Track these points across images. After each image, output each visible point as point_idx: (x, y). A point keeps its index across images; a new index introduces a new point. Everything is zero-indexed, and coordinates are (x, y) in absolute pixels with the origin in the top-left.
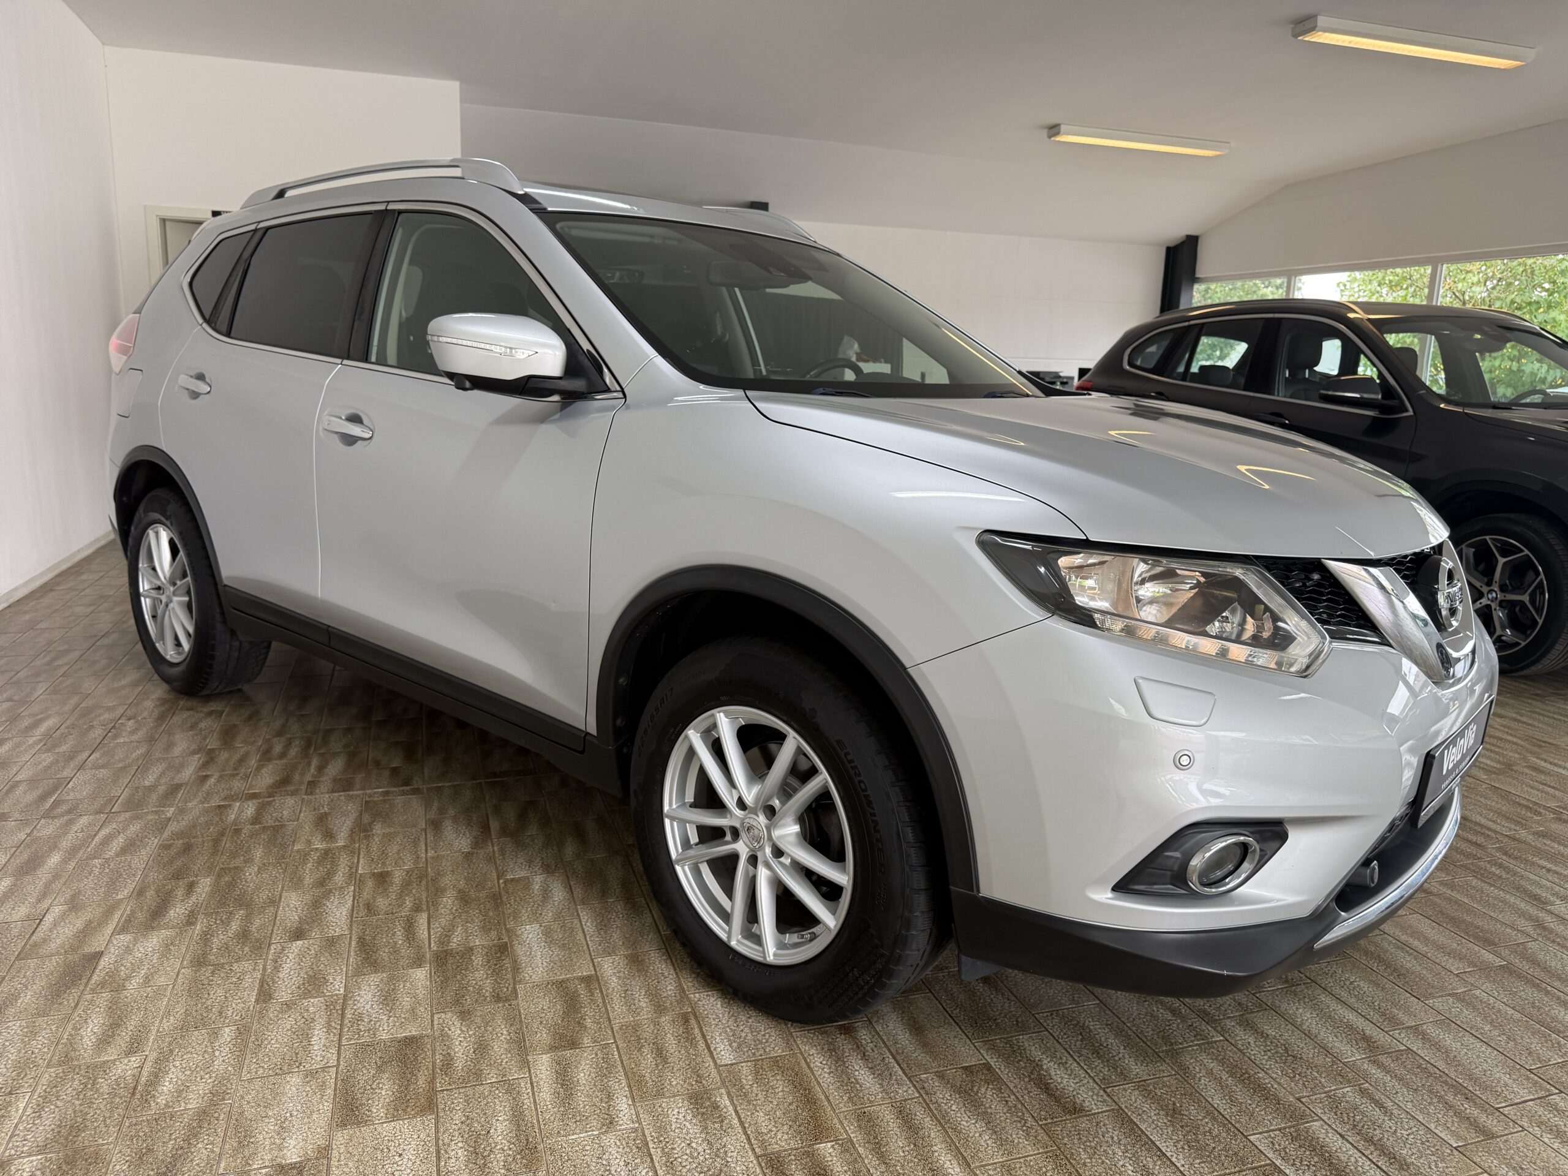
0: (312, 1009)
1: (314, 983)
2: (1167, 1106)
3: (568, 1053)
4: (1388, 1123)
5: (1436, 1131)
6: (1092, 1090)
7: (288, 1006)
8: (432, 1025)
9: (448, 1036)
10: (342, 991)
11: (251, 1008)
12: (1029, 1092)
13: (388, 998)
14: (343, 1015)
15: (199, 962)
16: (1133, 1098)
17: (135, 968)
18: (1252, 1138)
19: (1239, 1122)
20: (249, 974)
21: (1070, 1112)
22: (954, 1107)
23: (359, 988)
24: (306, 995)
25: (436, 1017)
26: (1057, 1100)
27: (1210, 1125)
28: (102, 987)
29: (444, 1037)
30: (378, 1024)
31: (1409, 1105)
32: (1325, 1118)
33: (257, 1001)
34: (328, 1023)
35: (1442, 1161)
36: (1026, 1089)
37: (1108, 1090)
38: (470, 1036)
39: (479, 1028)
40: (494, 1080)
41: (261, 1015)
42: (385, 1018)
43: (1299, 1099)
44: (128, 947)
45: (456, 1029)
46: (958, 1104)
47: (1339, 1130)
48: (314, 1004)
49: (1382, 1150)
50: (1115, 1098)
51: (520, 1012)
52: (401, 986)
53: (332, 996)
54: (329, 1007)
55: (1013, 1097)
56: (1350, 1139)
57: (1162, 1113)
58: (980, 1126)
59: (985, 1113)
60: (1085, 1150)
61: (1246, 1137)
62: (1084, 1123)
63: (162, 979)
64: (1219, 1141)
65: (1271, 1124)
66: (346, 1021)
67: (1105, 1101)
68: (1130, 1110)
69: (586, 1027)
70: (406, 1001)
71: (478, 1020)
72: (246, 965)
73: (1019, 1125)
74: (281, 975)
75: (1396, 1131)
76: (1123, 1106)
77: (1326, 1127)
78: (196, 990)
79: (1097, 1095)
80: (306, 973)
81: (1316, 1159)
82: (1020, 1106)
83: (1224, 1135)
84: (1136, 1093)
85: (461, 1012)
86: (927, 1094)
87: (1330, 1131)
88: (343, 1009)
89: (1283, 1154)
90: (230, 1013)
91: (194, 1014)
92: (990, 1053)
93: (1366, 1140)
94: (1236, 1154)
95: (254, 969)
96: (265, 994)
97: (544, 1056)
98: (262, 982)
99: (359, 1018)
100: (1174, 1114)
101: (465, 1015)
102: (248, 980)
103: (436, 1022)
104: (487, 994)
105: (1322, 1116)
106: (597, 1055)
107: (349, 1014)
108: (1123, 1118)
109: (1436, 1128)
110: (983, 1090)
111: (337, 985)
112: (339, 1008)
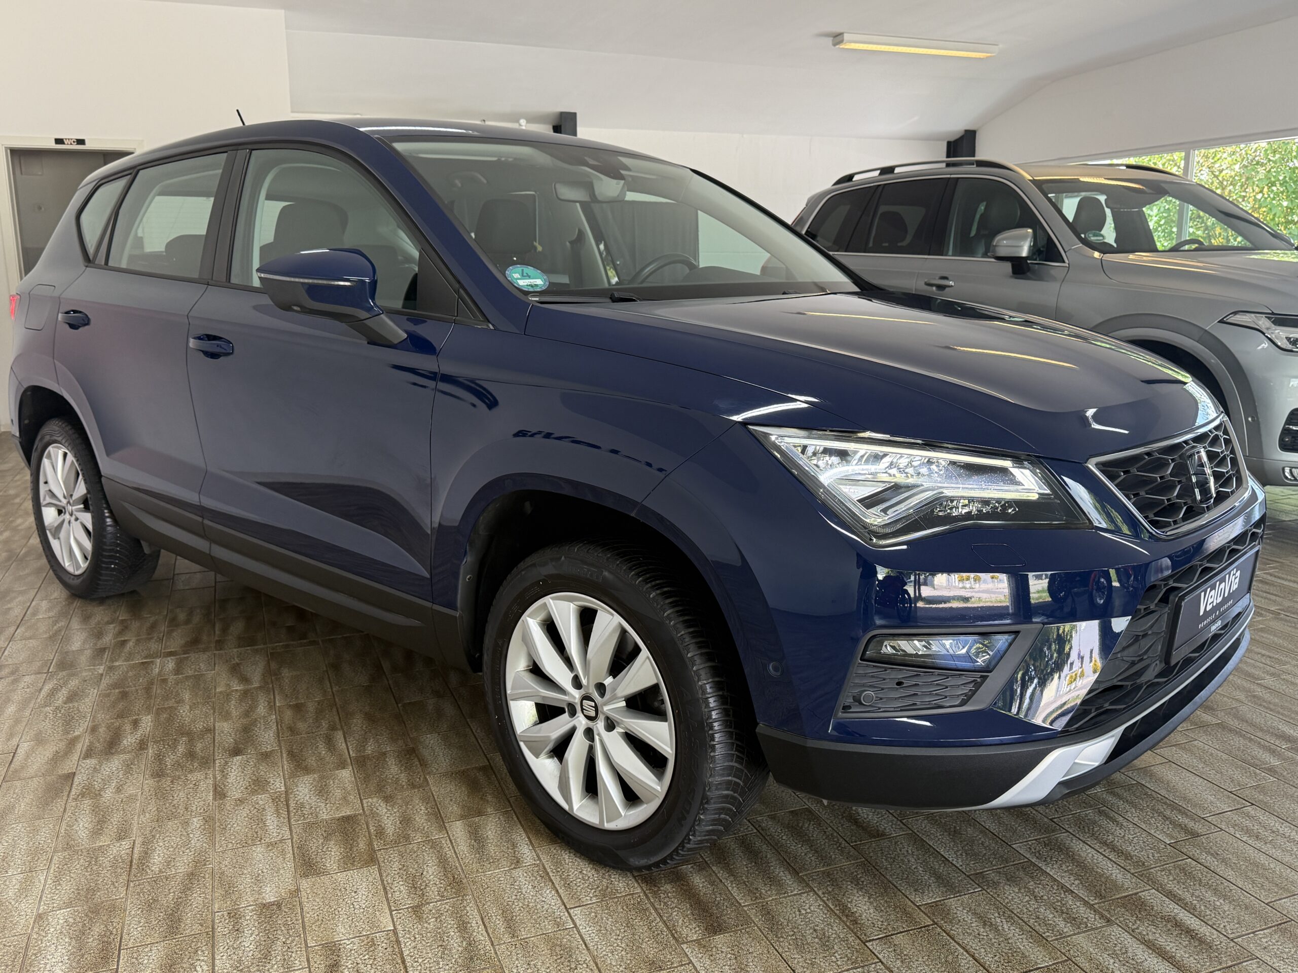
0: (261, 802)
1: (258, 785)
2: (950, 829)
3: (477, 819)
4: (1118, 831)
5: (1155, 834)
6: (892, 821)
7: (241, 801)
8: (363, 807)
9: (378, 814)
10: (283, 789)
11: (211, 804)
12: (842, 825)
13: (322, 791)
14: (288, 805)
15: (159, 774)
16: (923, 825)
17: (106, 782)
18: (1014, 846)
19: (1005, 836)
20: (204, 781)
21: (874, 837)
22: (784, 838)
23: (297, 786)
24: (254, 792)
25: (364, 801)
26: (864, 829)
27: (982, 839)
28: (82, 797)
29: (374, 814)
30: (318, 809)
31: (1136, 819)
32: (1071, 831)
33: (215, 799)
34: (277, 810)
35: (1159, 852)
36: (840, 823)
37: (904, 821)
38: (395, 813)
39: (401, 806)
40: (420, 840)
41: (221, 808)
42: (323, 805)
43: (1051, 820)
44: (95, 768)
45: (382, 808)
46: (787, 835)
47: (1081, 838)
48: (262, 799)
49: (1114, 849)
50: (910, 826)
51: (432, 794)
52: (331, 783)
53: (276, 793)
54: (275, 800)
55: (830, 829)
56: (1089, 843)
57: (945, 834)
58: (805, 849)
59: (809, 840)
60: (886, 860)
61: (1010, 846)
62: (885, 843)
63: (131, 789)
64: (990, 849)
65: (1030, 837)
66: (291, 809)
67: (901, 828)
68: (920, 833)
69: (488, 801)
70: (338, 793)
71: (400, 801)
72: (198, 775)
73: (835, 846)
74: (228, 780)
75: (1124, 836)
76: (916, 831)
77: (1071, 836)
78: (161, 794)
79: (895, 824)
80: (250, 778)
81: (1062, 857)
82: (835, 834)
83: (994, 845)
84: (926, 821)
85: (384, 797)
86: (763, 830)
87: (1074, 838)
88: (287, 801)
89: (1037, 855)
90: (194, 809)
91: (165, 811)
92: (810, 800)
93: (1101, 843)
94: (1002, 857)
95: (206, 778)
96: (220, 793)
97: (457, 822)
98: (215, 787)
99: (302, 805)
100: (955, 834)
101: (388, 799)
102: (203, 786)
103: (365, 805)
104: (404, 783)
105: (1069, 829)
106: (499, 818)
107: (292, 804)
108: (917, 840)
109: (1155, 832)
110: (806, 825)
111: (278, 785)
112: (283, 802)
